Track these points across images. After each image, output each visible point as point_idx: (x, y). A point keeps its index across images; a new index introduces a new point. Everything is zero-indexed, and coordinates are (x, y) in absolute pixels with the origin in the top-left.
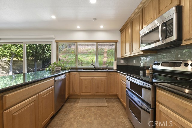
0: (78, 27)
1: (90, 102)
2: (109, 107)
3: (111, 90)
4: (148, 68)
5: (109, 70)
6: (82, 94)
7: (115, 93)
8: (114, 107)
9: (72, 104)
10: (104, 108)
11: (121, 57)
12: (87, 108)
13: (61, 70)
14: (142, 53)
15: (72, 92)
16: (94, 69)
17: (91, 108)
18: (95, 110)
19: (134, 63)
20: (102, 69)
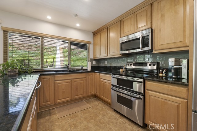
0: (49, 18)
1: (70, 109)
2: (93, 107)
3: (90, 90)
4: (122, 68)
5: (84, 71)
6: (58, 101)
7: (93, 93)
8: (97, 106)
9: (47, 118)
10: (89, 109)
11: (94, 58)
12: (72, 115)
13: (17, 74)
14: (121, 56)
15: (44, 102)
16: (67, 70)
17: (76, 114)
18: (82, 114)
19: (106, 63)
20: (76, 70)
